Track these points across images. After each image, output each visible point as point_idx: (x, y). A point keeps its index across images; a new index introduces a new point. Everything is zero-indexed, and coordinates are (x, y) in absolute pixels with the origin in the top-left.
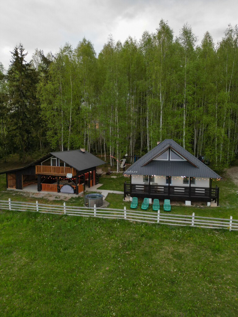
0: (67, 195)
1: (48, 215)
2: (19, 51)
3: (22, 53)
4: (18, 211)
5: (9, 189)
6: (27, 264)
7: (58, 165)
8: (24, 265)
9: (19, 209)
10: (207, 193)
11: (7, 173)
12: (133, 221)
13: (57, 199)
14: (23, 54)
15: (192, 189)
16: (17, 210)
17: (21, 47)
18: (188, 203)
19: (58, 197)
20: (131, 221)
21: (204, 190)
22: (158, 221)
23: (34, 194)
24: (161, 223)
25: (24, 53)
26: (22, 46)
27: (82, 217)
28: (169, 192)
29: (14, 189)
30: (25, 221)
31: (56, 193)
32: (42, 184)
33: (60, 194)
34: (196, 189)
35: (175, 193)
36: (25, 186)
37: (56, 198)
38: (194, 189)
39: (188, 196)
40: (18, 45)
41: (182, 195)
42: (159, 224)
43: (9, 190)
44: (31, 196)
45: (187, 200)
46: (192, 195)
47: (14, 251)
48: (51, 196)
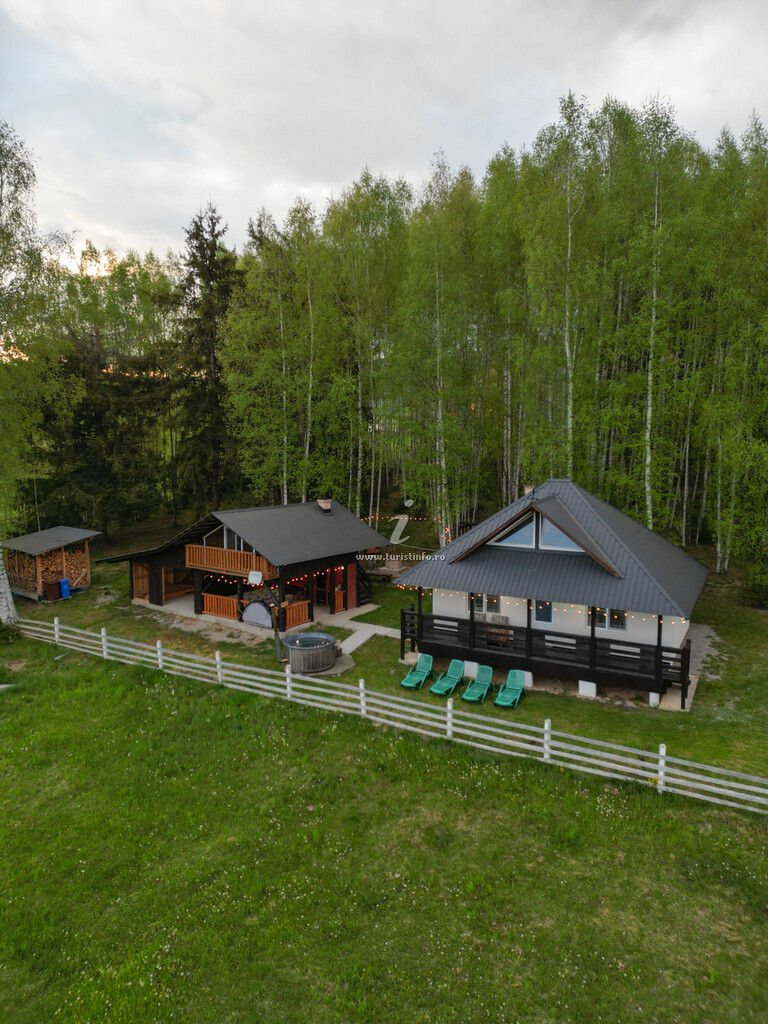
0: (257, 631)
1: (181, 681)
2: (205, 224)
3: (213, 229)
4: (121, 663)
5: (136, 601)
6: (62, 796)
7: (239, 549)
8: (56, 798)
9: (124, 657)
10: (649, 661)
11: (134, 559)
12: (383, 725)
13: (230, 640)
14: (216, 232)
15: (599, 644)
16: (119, 659)
17: (210, 214)
18: (587, 689)
19: (236, 633)
20: (377, 722)
21: (638, 650)
22: (449, 733)
23: (185, 621)
24: (455, 739)
25: (218, 228)
26: (214, 211)
27: (256, 696)
28: (530, 651)
29: (145, 603)
30: (120, 690)
31: (233, 623)
32: (205, 595)
33: (242, 626)
34: (613, 647)
35: (548, 653)
36: (169, 600)
37: (231, 635)
38: (606, 645)
39: (587, 667)
40: (205, 207)
41: (568, 660)
42: (449, 742)
43: (135, 606)
44: (175, 624)
45: (583, 679)
46: (600, 665)
47: (56, 761)
48: (221, 630)
